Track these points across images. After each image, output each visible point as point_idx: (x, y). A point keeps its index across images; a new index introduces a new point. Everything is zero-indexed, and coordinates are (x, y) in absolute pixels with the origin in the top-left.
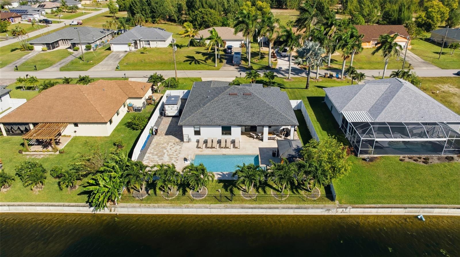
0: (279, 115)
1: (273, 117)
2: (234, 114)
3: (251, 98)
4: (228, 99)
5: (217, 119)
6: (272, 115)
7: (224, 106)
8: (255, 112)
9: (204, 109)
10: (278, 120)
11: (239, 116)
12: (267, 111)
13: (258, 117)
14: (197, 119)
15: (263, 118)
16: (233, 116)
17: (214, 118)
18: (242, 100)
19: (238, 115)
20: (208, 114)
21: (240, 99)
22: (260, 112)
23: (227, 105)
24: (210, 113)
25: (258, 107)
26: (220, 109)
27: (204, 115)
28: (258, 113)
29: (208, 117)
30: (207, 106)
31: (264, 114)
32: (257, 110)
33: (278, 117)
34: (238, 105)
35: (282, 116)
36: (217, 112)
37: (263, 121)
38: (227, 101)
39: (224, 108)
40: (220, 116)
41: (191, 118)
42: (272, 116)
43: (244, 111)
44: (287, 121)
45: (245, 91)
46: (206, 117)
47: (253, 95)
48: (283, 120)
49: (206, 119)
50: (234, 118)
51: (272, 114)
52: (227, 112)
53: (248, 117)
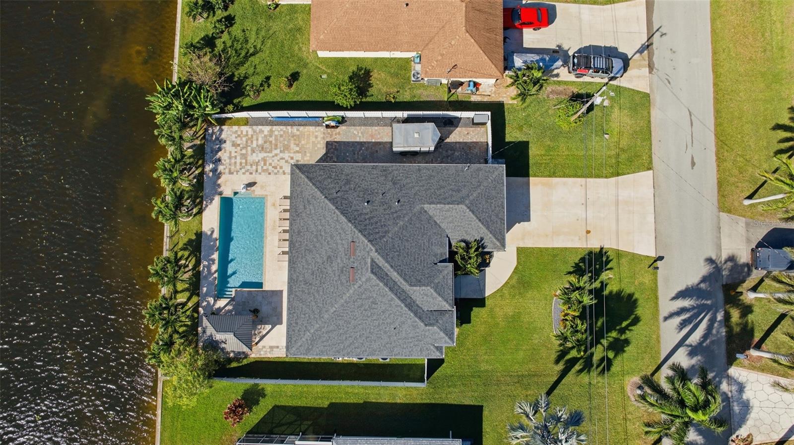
0: (306, 327)
1: (303, 316)
2: (310, 251)
3: (344, 281)
4: (342, 240)
5: (302, 225)
6: (307, 315)
7: (326, 233)
8: (313, 288)
9: (322, 200)
10: (297, 323)
11: (306, 261)
12: (314, 308)
13: (303, 291)
14: (301, 192)
15: (301, 299)
16: (306, 250)
17: (303, 219)
18: (341, 265)
19: (309, 257)
20: (311, 207)
21: (342, 261)
22: (314, 295)
23: (329, 239)
24: (313, 211)
25: (323, 292)
26: (320, 227)
27: (309, 202)
28: (312, 291)
29: (305, 208)
30: (327, 204)
31: (310, 303)
32: (318, 291)
33: (303, 324)
34: (329, 257)
35: (305, 331)
36: (315, 223)
37: (295, 299)
38: (338, 238)
39: (323, 233)
40: (307, 228)
41: (304, 182)
42: (305, 315)
43: (316, 268)
44: (294, 339)
45: (359, 272)
46: (304, 206)
47: (350, 286)
48: (296, 331)
49: (302, 207)
50: (303, 252)
51: (309, 316)
52: (315, 240)
53: (304, 274)
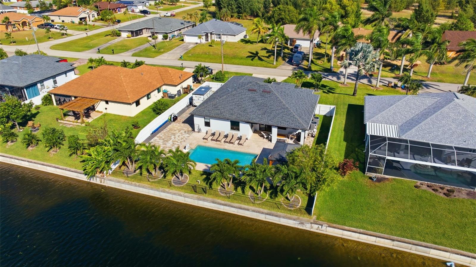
0: (291, 117)
1: (284, 118)
2: (245, 110)
3: (269, 95)
4: (245, 94)
5: (228, 112)
6: (284, 116)
7: (238, 101)
8: (268, 110)
9: (219, 101)
10: (288, 122)
11: (250, 112)
12: (280, 111)
13: (269, 116)
14: (208, 110)
15: (273, 118)
16: (244, 112)
17: (225, 111)
18: (259, 96)
19: (249, 111)
20: (220, 106)
21: (257, 95)
22: (273, 111)
23: (242, 100)
24: (223, 106)
25: (272, 106)
26: (234, 103)
27: (216, 107)
28: (270, 112)
29: (219, 110)
30: (222, 99)
31: (276, 113)
32: (271, 108)
33: (289, 118)
34: (253, 101)
35: (294, 118)
36: (230, 106)
37: (272, 121)
38: (243, 96)
39: (238, 103)
40: (231, 110)
41: (203, 108)
42: (283, 117)
43: (257, 108)
44: (298, 124)
45: (266, 89)
46: (217, 110)
47: (272, 93)
48: (293, 122)
49: (217, 111)
50: (244, 113)
51: (285, 114)
52: (240, 107)
53: (258, 114)
